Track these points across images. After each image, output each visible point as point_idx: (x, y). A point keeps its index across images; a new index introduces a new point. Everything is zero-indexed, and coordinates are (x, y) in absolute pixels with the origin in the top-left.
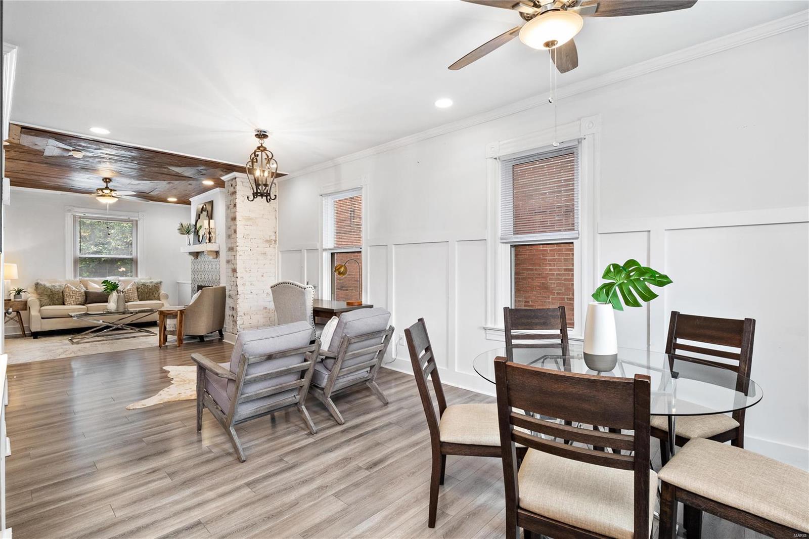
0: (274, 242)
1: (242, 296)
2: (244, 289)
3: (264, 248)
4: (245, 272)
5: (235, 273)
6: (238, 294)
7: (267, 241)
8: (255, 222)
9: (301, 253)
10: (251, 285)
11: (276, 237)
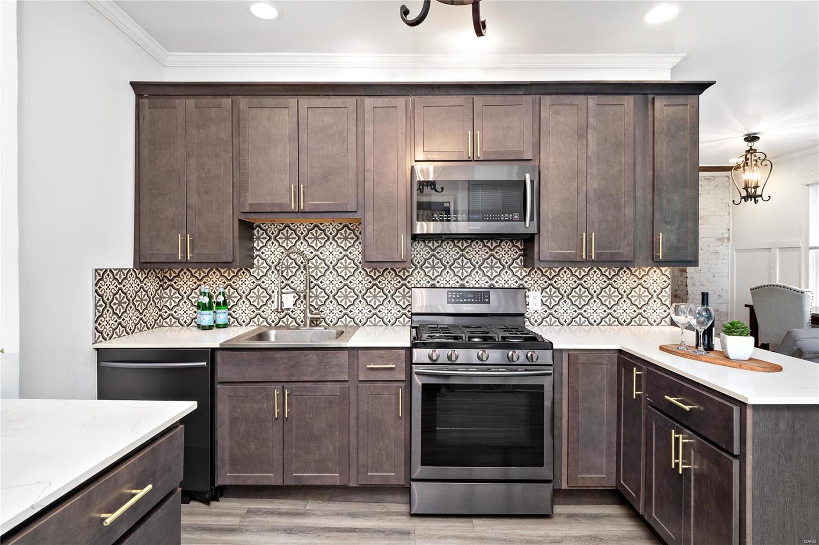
0: (727, 240)
1: (692, 296)
2: (694, 289)
3: (716, 246)
4: (695, 273)
5: (684, 273)
6: (688, 294)
7: (719, 239)
8: (706, 221)
9: (771, 251)
10: (701, 285)
11: (729, 235)
